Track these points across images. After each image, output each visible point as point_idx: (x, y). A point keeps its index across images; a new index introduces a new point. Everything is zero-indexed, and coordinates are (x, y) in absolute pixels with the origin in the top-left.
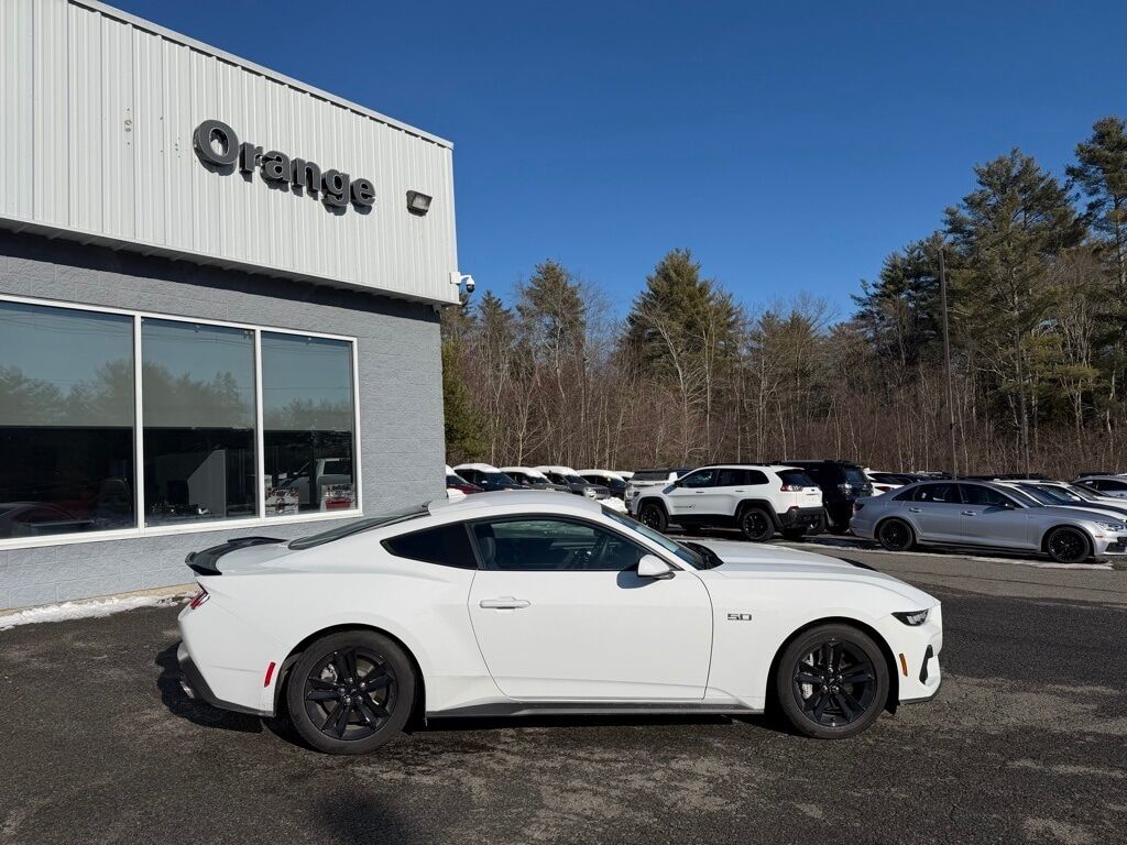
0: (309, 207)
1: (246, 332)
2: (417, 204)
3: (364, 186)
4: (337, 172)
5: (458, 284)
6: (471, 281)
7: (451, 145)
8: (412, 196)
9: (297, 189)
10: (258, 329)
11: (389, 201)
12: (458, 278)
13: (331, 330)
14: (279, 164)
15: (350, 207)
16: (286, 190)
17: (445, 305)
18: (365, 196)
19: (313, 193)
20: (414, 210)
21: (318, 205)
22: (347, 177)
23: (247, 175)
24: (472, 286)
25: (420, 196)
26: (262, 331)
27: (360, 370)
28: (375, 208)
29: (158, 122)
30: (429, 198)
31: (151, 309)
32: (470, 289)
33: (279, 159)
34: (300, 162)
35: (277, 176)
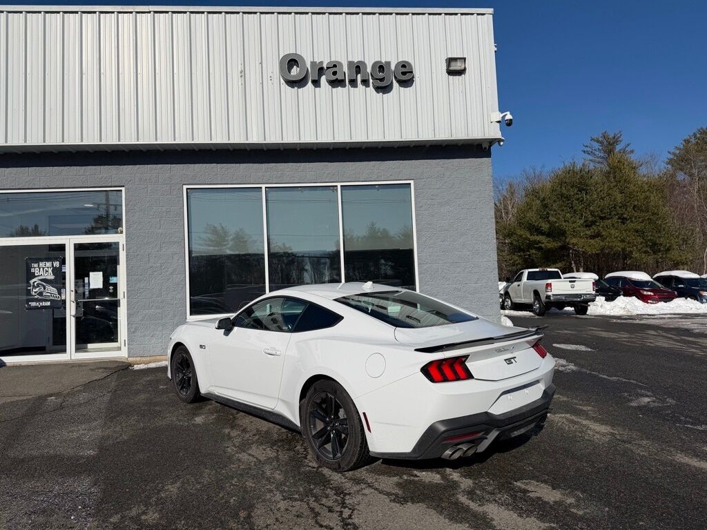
0: (364, 95)
1: (332, 188)
2: (455, 68)
3: (404, 66)
4: (380, 62)
5: (499, 122)
6: (509, 117)
7: (491, 10)
8: (450, 61)
9: (353, 83)
10: (339, 185)
11: (429, 71)
12: (499, 116)
13: (393, 178)
14: (334, 69)
15: (395, 84)
16: (345, 86)
17: (492, 142)
18: (404, 73)
19: (365, 82)
20: (451, 73)
21: (371, 90)
22: (388, 63)
23: (316, 83)
24: (511, 120)
25: (455, 59)
26: (341, 186)
27: (416, 203)
28: (417, 79)
29: (258, 66)
30: (465, 59)
31: (270, 181)
32: (510, 123)
33: (335, 66)
34: (350, 64)
35: (334, 78)
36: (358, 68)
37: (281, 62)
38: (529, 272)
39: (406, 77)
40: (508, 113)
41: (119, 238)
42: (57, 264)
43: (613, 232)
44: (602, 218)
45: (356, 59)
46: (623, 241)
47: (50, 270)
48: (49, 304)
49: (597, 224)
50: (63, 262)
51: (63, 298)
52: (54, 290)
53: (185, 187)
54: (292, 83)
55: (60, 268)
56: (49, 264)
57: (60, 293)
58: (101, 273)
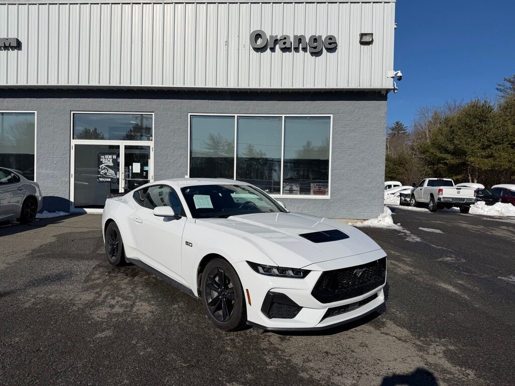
0: (303, 57)
1: (278, 118)
2: (366, 40)
3: (330, 39)
4: (315, 36)
5: (393, 77)
6: (400, 74)
8: (362, 35)
9: (297, 50)
10: (283, 116)
11: (347, 42)
12: (393, 73)
13: (319, 112)
14: (285, 41)
15: (324, 51)
16: (291, 51)
17: (388, 90)
18: (330, 44)
19: (305, 49)
20: (362, 43)
21: (308, 53)
22: (320, 37)
23: (273, 50)
24: (401, 76)
25: (366, 34)
26: (285, 117)
27: (333, 130)
28: (339, 48)
29: (237, 38)
30: (372, 34)
31: (240, 112)
32: (400, 78)
33: (285, 38)
34: (295, 37)
35: (284, 46)
36: (300, 40)
37: (251, 36)
38: (429, 180)
39: (332, 46)
40: (399, 71)
41: (151, 144)
42: (115, 157)
43: (503, 154)
44: (495, 143)
45: (299, 33)
46: (510, 161)
47: (111, 160)
48: (110, 180)
49: (492, 147)
50: (118, 156)
51: (118, 177)
52: (113, 172)
53: (189, 114)
54: (257, 50)
55: (117, 159)
56: (110, 157)
57: (116, 174)
58: (139, 164)
